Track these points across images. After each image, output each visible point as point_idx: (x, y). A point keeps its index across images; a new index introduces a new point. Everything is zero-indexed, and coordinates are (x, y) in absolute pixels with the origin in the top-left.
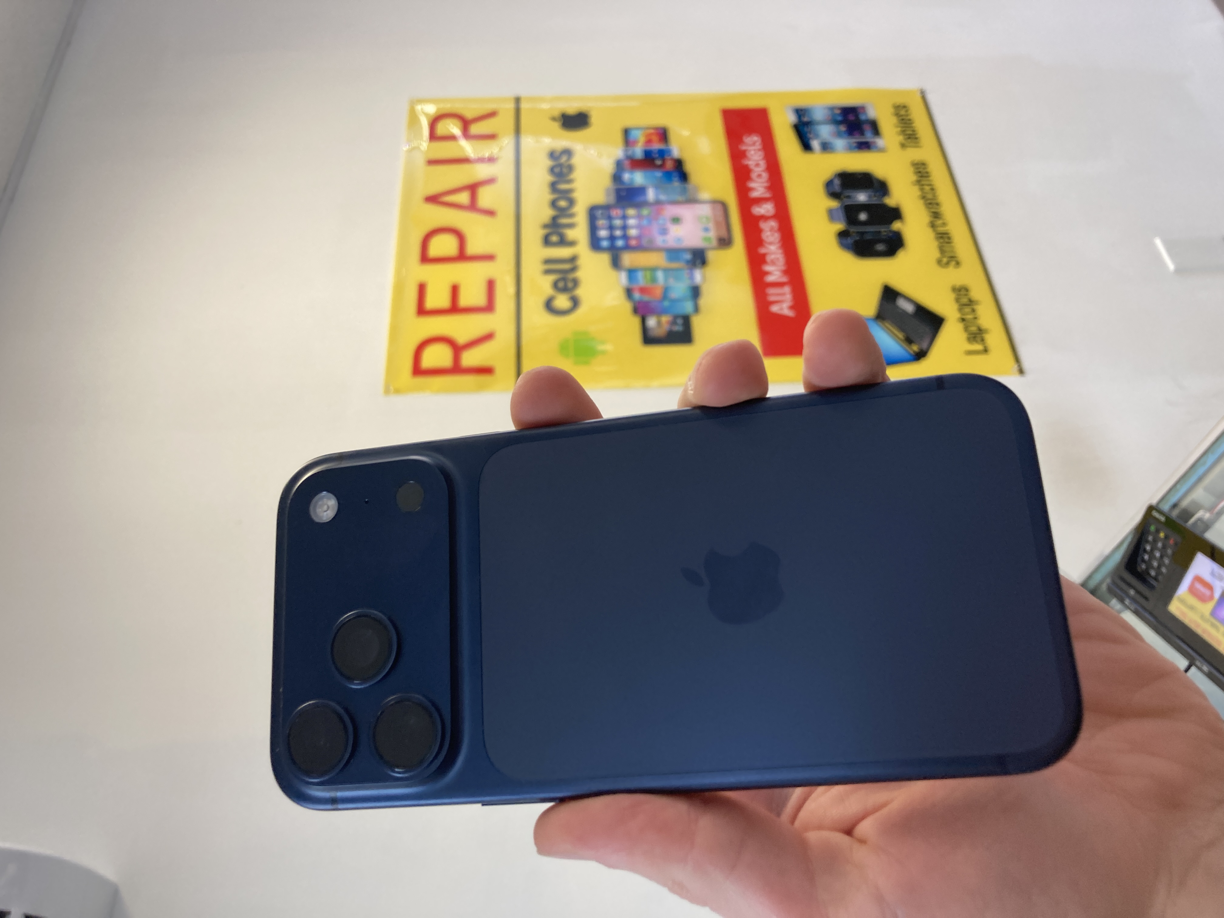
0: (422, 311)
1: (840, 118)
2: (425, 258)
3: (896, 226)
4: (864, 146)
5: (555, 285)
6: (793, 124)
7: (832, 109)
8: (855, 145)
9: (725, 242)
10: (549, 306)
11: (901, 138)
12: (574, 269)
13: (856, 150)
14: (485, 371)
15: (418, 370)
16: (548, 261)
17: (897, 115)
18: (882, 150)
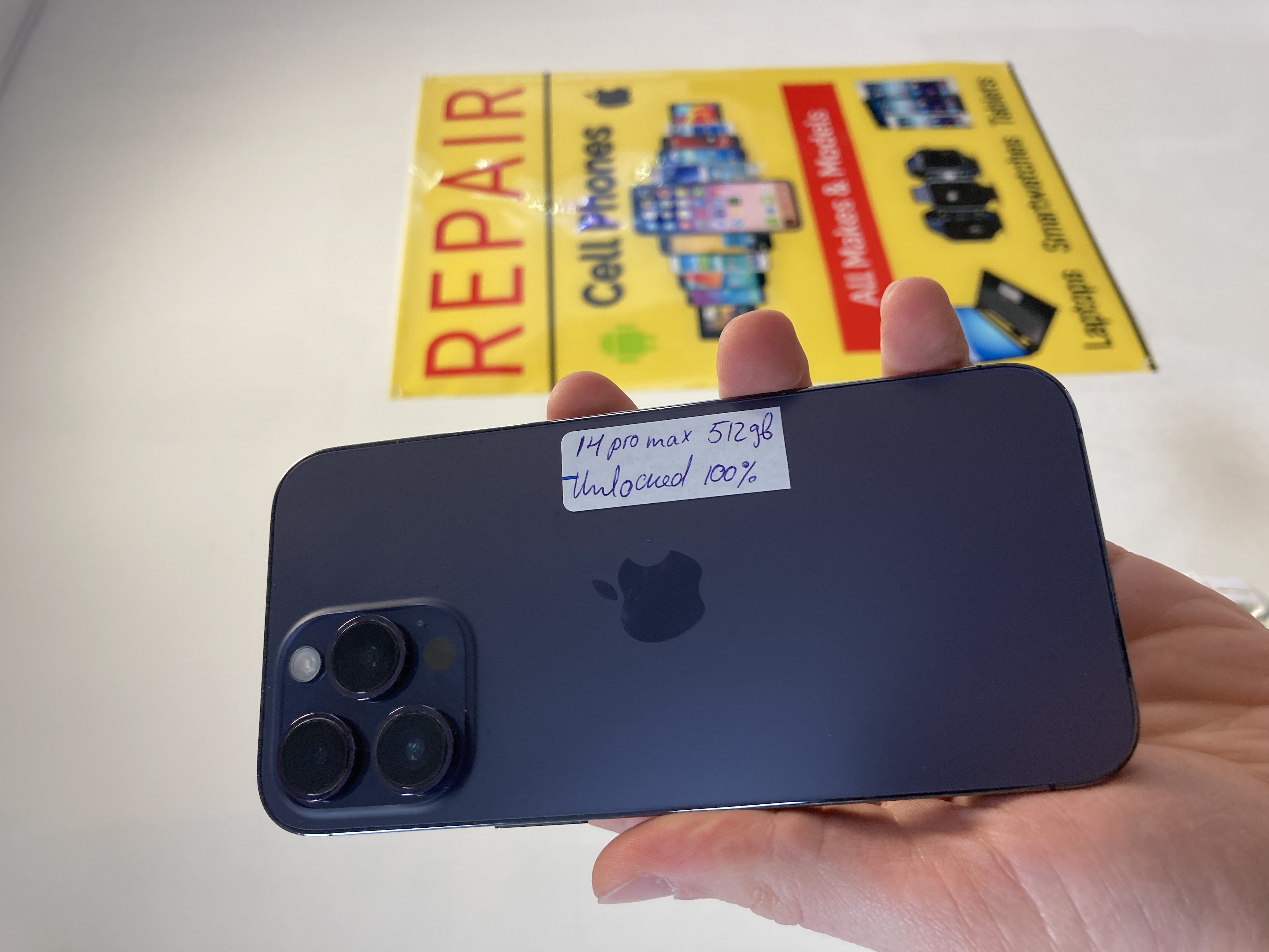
0: (436, 303)
1: (918, 94)
2: (440, 245)
3: (992, 206)
4: (948, 122)
5: (595, 272)
6: (865, 100)
7: (908, 84)
8: (936, 122)
9: (793, 223)
10: (587, 295)
11: (989, 114)
12: (616, 254)
13: (939, 126)
14: (513, 370)
15: (431, 370)
16: (585, 246)
17: (984, 90)
18: (969, 126)
